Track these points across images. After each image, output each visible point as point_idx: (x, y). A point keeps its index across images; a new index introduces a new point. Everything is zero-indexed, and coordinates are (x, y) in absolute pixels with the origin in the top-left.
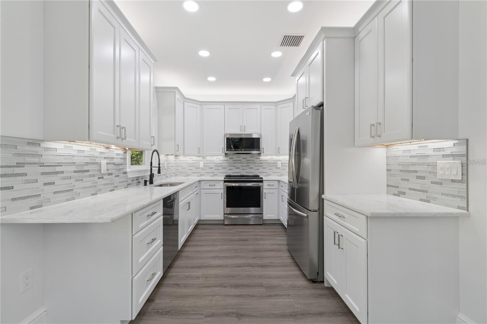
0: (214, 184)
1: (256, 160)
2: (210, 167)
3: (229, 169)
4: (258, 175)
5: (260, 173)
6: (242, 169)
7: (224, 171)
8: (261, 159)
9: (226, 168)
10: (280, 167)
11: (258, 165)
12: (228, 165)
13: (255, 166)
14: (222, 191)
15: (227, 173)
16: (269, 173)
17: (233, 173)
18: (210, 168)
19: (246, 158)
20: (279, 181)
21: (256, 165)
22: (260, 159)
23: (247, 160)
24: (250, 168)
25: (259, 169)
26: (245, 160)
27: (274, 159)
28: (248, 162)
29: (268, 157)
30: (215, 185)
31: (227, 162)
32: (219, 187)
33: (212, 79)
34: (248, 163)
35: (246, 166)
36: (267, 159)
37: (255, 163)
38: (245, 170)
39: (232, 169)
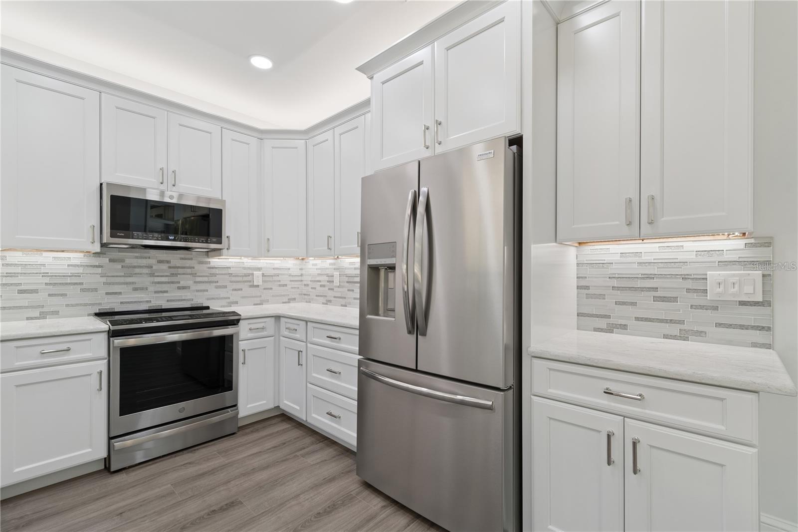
0: (65, 348)
1: (198, 267)
2: (23, 287)
3: (107, 294)
4: (204, 305)
5: (208, 299)
6: (156, 292)
7: (88, 298)
8: (212, 265)
9: (96, 290)
10: (260, 283)
11: (206, 279)
12: (104, 280)
13: (195, 282)
14: (102, 365)
15: (100, 304)
16: (232, 299)
17: (122, 303)
18: (21, 292)
19: (168, 262)
20: (278, 318)
21: (198, 279)
22: (208, 266)
23: (170, 267)
24: (179, 288)
25: (207, 291)
26: (164, 267)
27: (246, 265)
28: (173, 271)
29: (230, 260)
30: (68, 350)
31: (99, 270)
32: (89, 355)
34: (173, 275)
35: (169, 283)
36: (228, 265)
37: (194, 275)
38: (165, 294)
39: (120, 293)
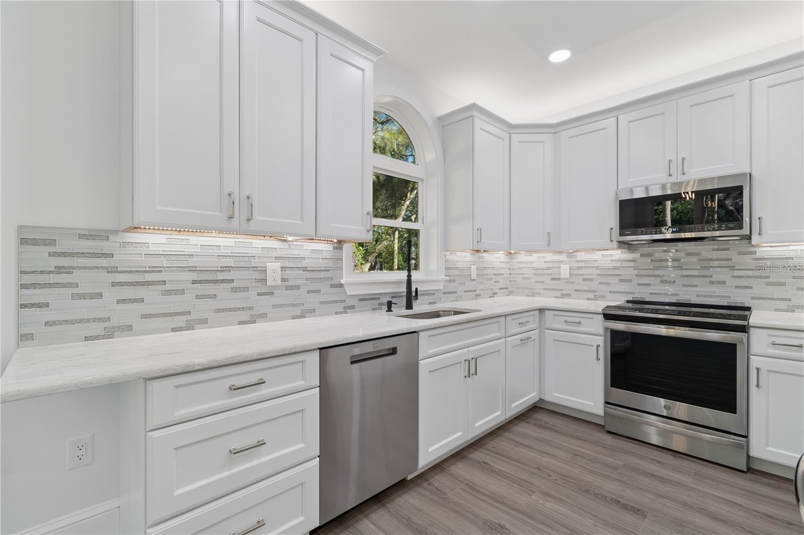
0: (578, 321)
1: (736, 258)
2: (585, 277)
3: (639, 284)
4: (746, 305)
5: (752, 298)
6: (684, 286)
7: (623, 287)
8: (758, 255)
9: (630, 281)
11: (750, 273)
12: (636, 272)
13: (734, 277)
14: (600, 340)
15: (633, 293)
16: (795, 301)
17: (651, 294)
18: (585, 280)
19: (698, 254)
21: (736, 273)
22: (754, 256)
23: (700, 260)
24: (712, 283)
25: (751, 288)
26: (694, 259)
28: (705, 264)
29: (791, 248)
30: (580, 323)
31: (632, 264)
32: (591, 330)
33: (560, 56)
34: (703, 268)
35: (698, 276)
36: (788, 254)
37: (732, 268)
38: (694, 289)
39: (650, 285)
